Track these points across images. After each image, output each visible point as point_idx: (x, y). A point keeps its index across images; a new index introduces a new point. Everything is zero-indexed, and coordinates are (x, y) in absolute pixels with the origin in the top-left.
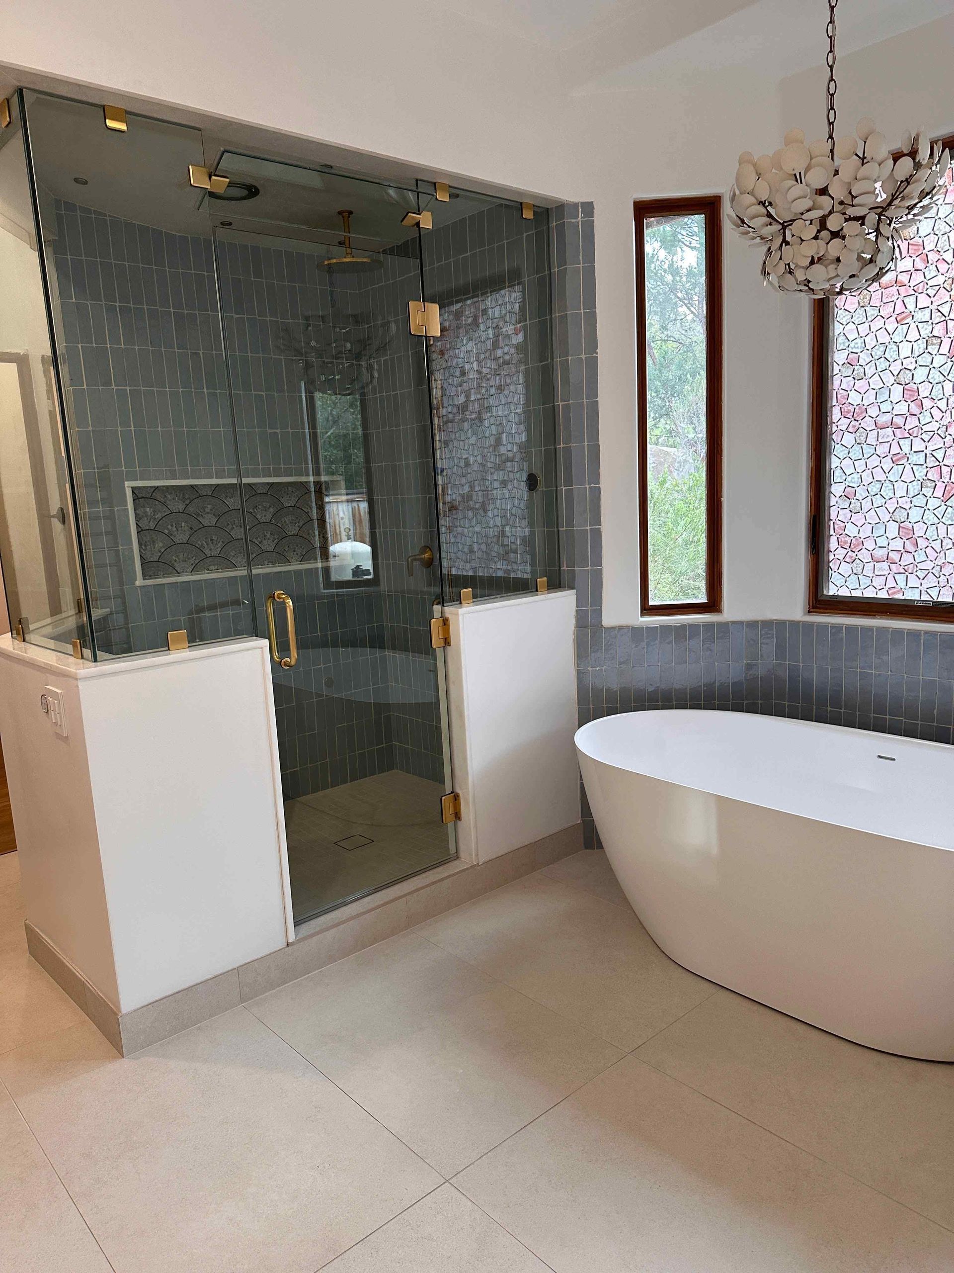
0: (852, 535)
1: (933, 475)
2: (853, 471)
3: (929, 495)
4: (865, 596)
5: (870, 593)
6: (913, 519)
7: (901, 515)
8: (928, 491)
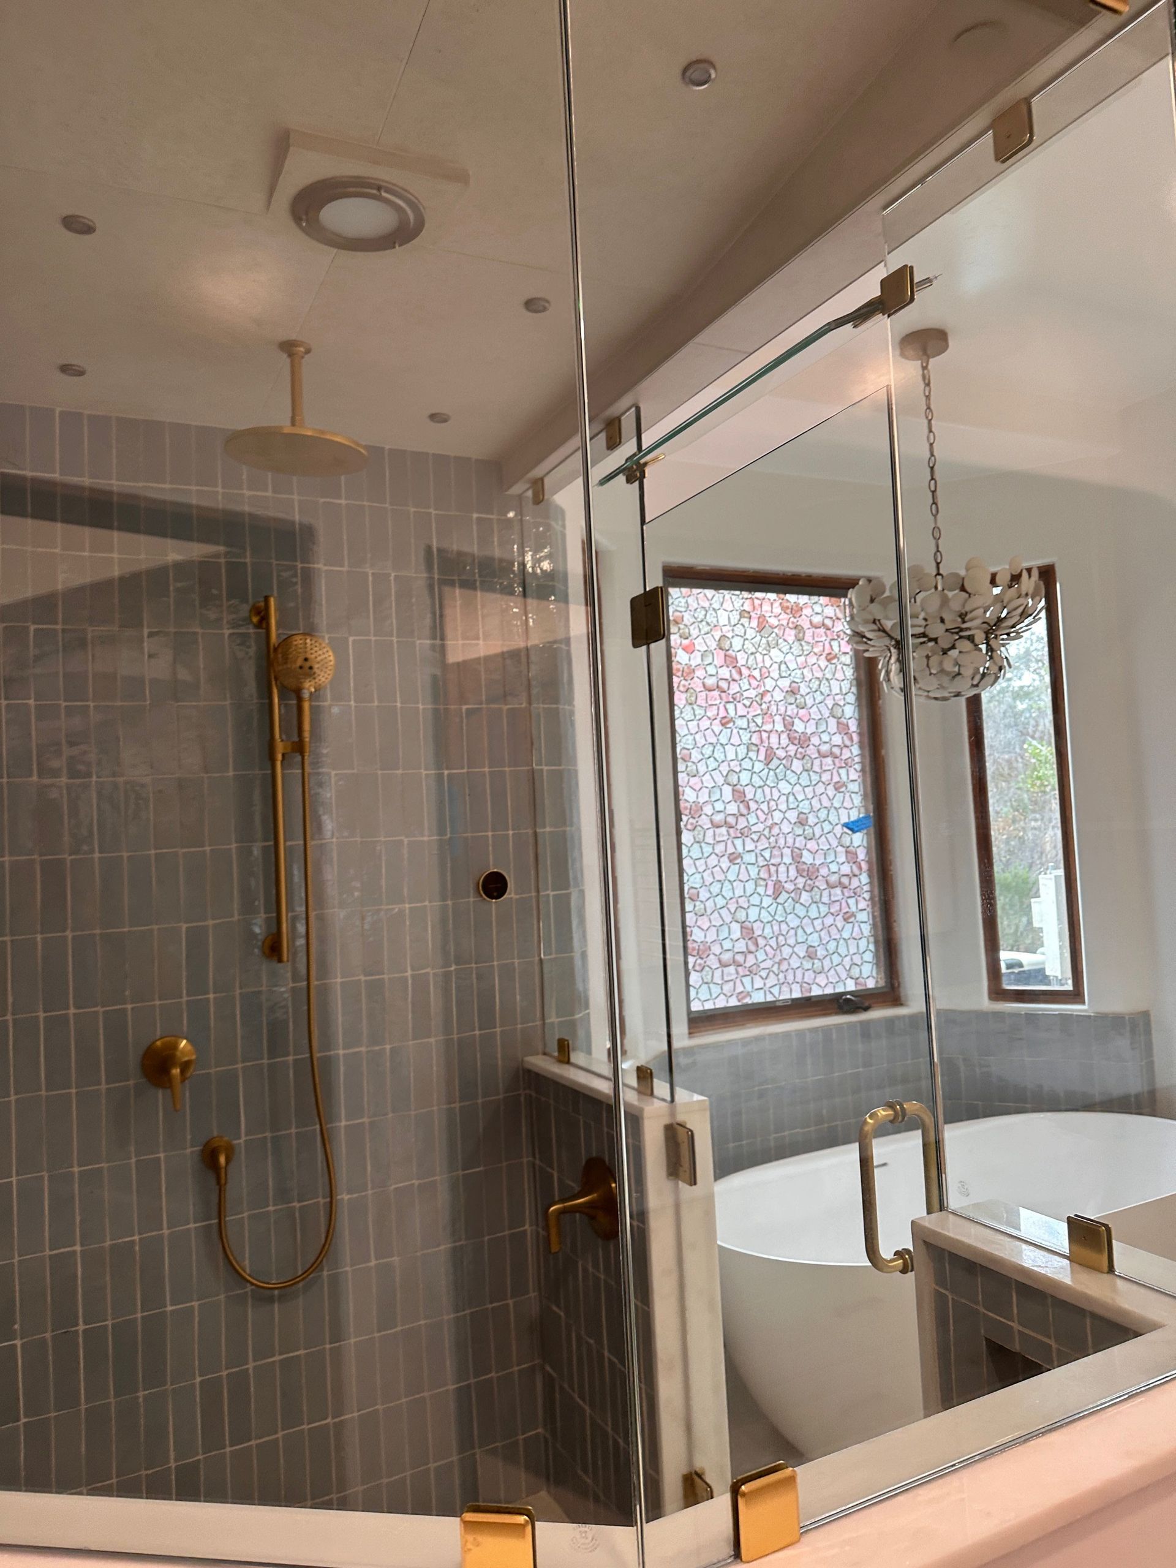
0: (699, 941)
1: (764, 875)
2: (694, 871)
3: (762, 893)
4: (717, 1007)
5: (721, 1003)
6: (752, 918)
7: (741, 915)
8: (761, 890)
